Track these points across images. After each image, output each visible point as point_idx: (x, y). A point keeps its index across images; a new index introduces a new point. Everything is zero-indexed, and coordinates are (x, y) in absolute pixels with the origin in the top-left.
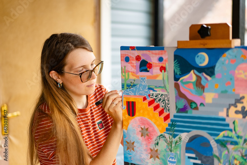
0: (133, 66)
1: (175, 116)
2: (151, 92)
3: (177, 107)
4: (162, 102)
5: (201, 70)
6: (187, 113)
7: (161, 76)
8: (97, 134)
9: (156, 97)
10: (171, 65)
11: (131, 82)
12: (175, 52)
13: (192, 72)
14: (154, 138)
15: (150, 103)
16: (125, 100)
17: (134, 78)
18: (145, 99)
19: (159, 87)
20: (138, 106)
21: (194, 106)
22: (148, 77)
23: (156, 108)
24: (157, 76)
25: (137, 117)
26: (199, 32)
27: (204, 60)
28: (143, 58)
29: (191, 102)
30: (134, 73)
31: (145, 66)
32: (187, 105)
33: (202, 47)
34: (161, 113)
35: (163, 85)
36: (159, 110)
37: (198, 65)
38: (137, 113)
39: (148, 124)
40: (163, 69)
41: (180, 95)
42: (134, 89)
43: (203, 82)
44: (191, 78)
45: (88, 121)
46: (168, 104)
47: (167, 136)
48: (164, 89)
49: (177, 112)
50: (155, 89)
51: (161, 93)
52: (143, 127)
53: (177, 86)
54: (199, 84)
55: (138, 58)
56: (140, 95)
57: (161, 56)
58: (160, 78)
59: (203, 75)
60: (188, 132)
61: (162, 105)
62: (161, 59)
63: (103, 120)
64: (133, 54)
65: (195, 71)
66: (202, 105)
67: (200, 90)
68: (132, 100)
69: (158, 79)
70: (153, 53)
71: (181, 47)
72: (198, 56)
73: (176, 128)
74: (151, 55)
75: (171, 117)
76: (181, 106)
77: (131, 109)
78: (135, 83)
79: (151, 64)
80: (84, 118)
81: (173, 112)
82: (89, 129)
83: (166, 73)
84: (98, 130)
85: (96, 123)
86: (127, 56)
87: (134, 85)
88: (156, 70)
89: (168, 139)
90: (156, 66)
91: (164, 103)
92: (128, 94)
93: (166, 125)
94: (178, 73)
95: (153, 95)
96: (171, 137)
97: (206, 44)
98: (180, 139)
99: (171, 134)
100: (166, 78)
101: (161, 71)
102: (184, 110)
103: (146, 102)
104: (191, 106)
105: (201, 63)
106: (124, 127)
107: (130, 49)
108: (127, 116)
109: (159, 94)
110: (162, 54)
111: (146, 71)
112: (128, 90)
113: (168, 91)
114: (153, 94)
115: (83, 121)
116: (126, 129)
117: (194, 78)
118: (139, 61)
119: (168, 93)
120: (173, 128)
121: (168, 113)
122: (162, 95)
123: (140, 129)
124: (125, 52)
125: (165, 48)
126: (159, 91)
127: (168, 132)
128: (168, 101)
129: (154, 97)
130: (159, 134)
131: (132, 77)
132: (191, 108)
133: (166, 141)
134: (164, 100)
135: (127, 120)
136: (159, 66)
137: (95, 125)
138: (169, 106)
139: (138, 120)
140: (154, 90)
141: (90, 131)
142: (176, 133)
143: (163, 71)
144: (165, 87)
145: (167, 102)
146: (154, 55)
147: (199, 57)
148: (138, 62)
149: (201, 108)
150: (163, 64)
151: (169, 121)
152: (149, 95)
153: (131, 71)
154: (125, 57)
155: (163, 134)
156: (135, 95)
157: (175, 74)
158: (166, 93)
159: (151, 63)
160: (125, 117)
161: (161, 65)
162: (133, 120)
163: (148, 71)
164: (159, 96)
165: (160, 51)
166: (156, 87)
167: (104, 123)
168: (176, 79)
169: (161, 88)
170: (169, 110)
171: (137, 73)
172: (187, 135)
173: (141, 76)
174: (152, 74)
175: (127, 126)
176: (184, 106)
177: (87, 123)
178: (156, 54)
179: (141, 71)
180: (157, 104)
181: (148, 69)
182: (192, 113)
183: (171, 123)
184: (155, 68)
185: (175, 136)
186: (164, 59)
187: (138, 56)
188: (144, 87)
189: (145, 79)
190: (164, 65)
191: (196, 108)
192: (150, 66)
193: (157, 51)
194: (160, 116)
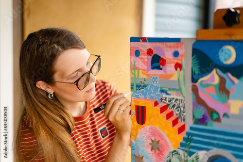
0: (144, 62)
1: (191, 128)
2: (164, 96)
3: (194, 117)
4: (176, 108)
5: (225, 69)
6: (206, 124)
7: (176, 75)
8: (100, 144)
9: (169, 101)
10: (188, 61)
11: (141, 82)
12: (194, 45)
13: (214, 71)
14: (166, 154)
15: (163, 109)
16: (134, 104)
17: (145, 76)
18: (156, 104)
19: (174, 89)
20: (148, 112)
21: (215, 116)
22: (161, 76)
23: (169, 116)
24: (171, 76)
25: (147, 126)
26: (224, 18)
27: (230, 56)
28: (155, 52)
29: (211, 111)
30: (144, 70)
31: (158, 62)
32: (207, 115)
33: (227, 38)
34: (175, 123)
35: (177, 88)
36: (173, 118)
37: (222, 63)
38: (147, 121)
39: (159, 136)
40: (178, 66)
41: (199, 101)
42: (145, 91)
43: (228, 85)
44: (213, 79)
45: (87, 131)
46: (184, 112)
47: (181, 152)
48: (179, 92)
49: (195, 123)
50: (169, 92)
51: (176, 97)
52: (153, 139)
53: (195, 90)
54: (222, 88)
55: (150, 52)
56: (151, 99)
57: (176, 49)
58: (175, 78)
59: (228, 76)
60: (207, 150)
61: (176, 112)
62: (176, 54)
63: (107, 126)
64: (144, 47)
65: (219, 71)
66: (226, 116)
67: (224, 96)
68: (141, 104)
69: (172, 79)
70: (167, 46)
71: (201, 38)
72: (222, 51)
73: (192, 144)
74: (165, 49)
75: (187, 129)
76: (199, 116)
77: (141, 115)
78: (146, 83)
79: (165, 60)
80: (82, 127)
81: (189, 123)
82: (89, 139)
83: (182, 72)
84: (101, 139)
85: (98, 130)
86: (137, 49)
87: (145, 86)
88: (170, 68)
89: (183, 157)
90: (171, 63)
91: (178, 111)
92: (137, 97)
93: (180, 138)
94: (197, 73)
95: (166, 100)
96: (186, 155)
97: (233, 35)
98: (197, 158)
99: (186, 151)
100: (182, 79)
101: (176, 69)
102: (202, 121)
103: (158, 108)
104: (211, 116)
105: (225, 60)
106: (132, 137)
107: (141, 41)
108: (136, 123)
109: (174, 99)
110: (177, 47)
111: (159, 68)
112: (138, 91)
113: (184, 95)
114: (166, 98)
115: (79, 131)
116: (135, 140)
117: (217, 80)
118: (151, 55)
119: (184, 97)
120: (189, 144)
121: (183, 123)
122: (177, 100)
123: (151, 142)
124: (136, 44)
125: (181, 40)
126: (173, 95)
127: (183, 148)
128: (184, 108)
129: (168, 102)
130: (172, 149)
131: (142, 76)
132: (212, 119)
133: (180, 159)
134: (179, 107)
135: (136, 129)
136: (174, 62)
137: (96, 133)
138: (184, 114)
139: (148, 130)
140: (167, 94)
141: (89, 143)
142: (192, 150)
143: (179, 69)
144: (180, 90)
145: (182, 109)
146: (168, 49)
147: (224, 52)
148: (149, 57)
149: (224, 120)
150: (179, 60)
151: (184, 134)
152: (162, 99)
153: (141, 68)
154: (135, 51)
155: (177, 150)
156: (145, 98)
157: (193, 74)
158: (181, 98)
159: (164, 58)
160: (134, 125)
161: (176, 61)
162: (142, 129)
163: (161, 69)
164: (173, 101)
165: (175, 43)
166: (170, 89)
167: (109, 129)
168: (194, 80)
169: (175, 92)
170: (184, 120)
171: (148, 71)
172: (206, 154)
173: (153, 75)
174: (165, 72)
175: (136, 136)
176: (204, 116)
177: (86, 133)
178: (170, 47)
179: (153, 68)
180: (170, 111)
181: (161, 66)
182: (213, 126)
183: (186, 137)
184: (169, 65)
185: (191, 154)
186: (180, 53)
187: (150, 49)
188: (156, 88)
189: (157, 78)
190: (180, 62)
191: (218, 120)
192: (163, 62)
193: (172, 44)
194: (173, 126)
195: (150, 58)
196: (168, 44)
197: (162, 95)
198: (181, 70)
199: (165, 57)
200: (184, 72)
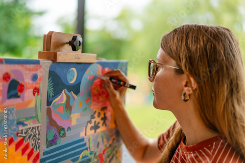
2: (21, 128)
3: (47, 140)
4: (32, 138)
6: (56, 144)
7: (34, 101)
9: (25, 133)
13: (63, 92)
15: (18, 145)
18: (11, 141)
19: (31, 117)
24: (29, 102)
27: (74, 76)
28: (13, 77)
29: (60, 129)
31: (15, 89)
32: (57, 134)
34: (30, 155)
36: (28, 151)
40: (36, 91)
41: (51, 123)
43: (71, 102)
44: (62, 99)
46: (39, 140)
48: (35, 119)
49: (47, 147)
50: (26, 123)
51: (32, 126)
53: (49, 112)
55: (6, 77)
57: (34, 72)
61: (32, 143)
62: (35, 78)
65: (66, 90)
66: (69, 130)
70: (26, 69)
74: (24, 72)
79: (23, 86)
83: (39, 96)
88: (28, 93)
90: (29, 88)
91: (33, 140)
94: (51, 95)
95: (22, 133)
100: (38, 104)
101: (34, 94)
103: (13, 146)
104: (60, 134)
105: (71, 80)
109: (30, 128)
114: (22, 131)
117: (65, 99)
118: (7, 81)
121: (38, 152)
122: (33, 128)
125: (41, 62)
126: (30, 124)
128: (39, 135)
129: (24, 135)
132: (60, 136)
134: (35, 136)
136: (32, 87)
138: (39, 141)
140: (24, 125)
143: (36, 94)
144: (37, 116)
145: (37, 136)
146: (28, 72)
147: (70, 73)
148: (5, 83)
150: (37, 84)
152: (17, 134)
157: (48, 97)
159: (23, 83)
161: (35, 86)
163: (18, 97)
164: (30, 131)
165: (35, 65)
168: (49, 103)
169: (32, 120)
170: (39, 148)
171: (3, 102)
174: (23, 100)
176: (54, 136)
178: (30, 70)
179: (10, 97)
180: (26, 143)
181: (19, 94)
182: (60, 142)
186: (39, 77)
188: (12, 122)
189: (13, 109)
190: (38, 86)
191: (64, 135)
192: (21, 88)
193: (32, 66)
194: (28, 159)
195: (7, 84)
196: (28, 66)
197: (18, 128)
198: (38, 95)
199: (24, 81)
200: (41, 97)
